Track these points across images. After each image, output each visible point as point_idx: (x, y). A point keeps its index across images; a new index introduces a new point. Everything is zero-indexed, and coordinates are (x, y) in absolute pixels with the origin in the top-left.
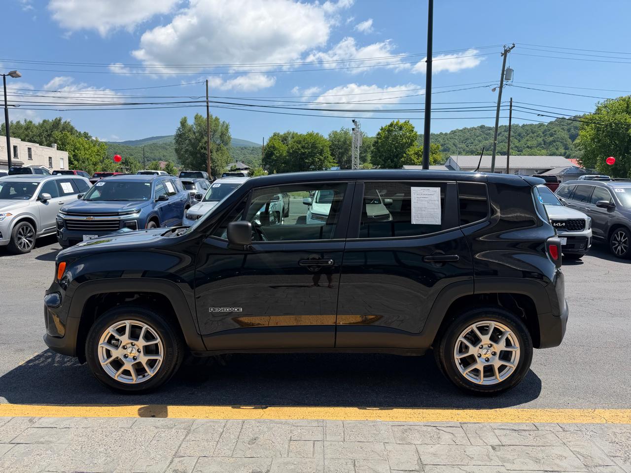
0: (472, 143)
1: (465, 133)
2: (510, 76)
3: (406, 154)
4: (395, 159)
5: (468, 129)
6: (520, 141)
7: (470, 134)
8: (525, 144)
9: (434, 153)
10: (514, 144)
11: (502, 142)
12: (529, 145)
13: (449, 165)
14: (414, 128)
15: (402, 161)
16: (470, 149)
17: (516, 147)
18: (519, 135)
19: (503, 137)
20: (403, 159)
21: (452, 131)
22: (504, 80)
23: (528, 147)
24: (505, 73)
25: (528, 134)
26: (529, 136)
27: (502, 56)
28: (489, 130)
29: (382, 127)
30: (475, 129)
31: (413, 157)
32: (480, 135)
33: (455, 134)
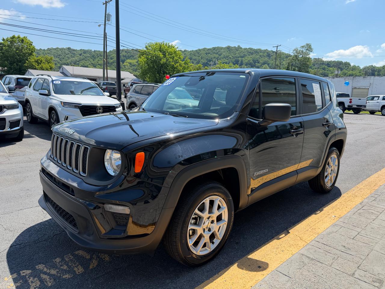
0: (63, 58)
1: (58, 51)
2: (110, 19)
3: (28, 61)
4: (19, 64)
5: (59, 49)
6: (94, 61)
7: (61, 52)
8: (97, 63)
9: (49, 63)
10: (91, 62)
11: (83, 60)
12: (99, 63)
13: (62, 72)
14: (32, 43)
15: (25, 66)
16: (63, 62)
17: (92, 64)
18: (93, 56)
19: (83, 57)
20: (26, 65)
21: (48, 49)
22: (106, 21)
23: (99, 64)
24: (107, 16)
25: (98, 57)
26: (99, 58)
27: (103, 4)
28: (74, 51)
29: (3, 39)
30: (65, 49)
31: (34, 64)
32: (68, 54)
33: (51, 51)
